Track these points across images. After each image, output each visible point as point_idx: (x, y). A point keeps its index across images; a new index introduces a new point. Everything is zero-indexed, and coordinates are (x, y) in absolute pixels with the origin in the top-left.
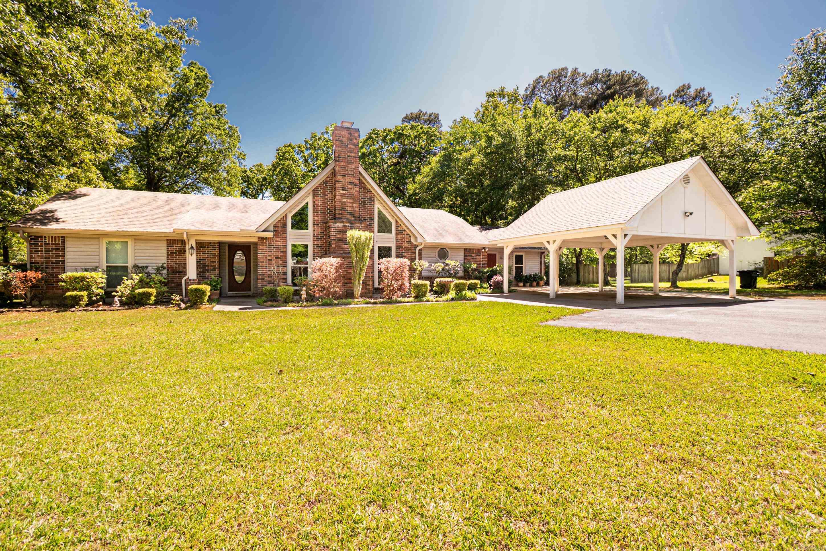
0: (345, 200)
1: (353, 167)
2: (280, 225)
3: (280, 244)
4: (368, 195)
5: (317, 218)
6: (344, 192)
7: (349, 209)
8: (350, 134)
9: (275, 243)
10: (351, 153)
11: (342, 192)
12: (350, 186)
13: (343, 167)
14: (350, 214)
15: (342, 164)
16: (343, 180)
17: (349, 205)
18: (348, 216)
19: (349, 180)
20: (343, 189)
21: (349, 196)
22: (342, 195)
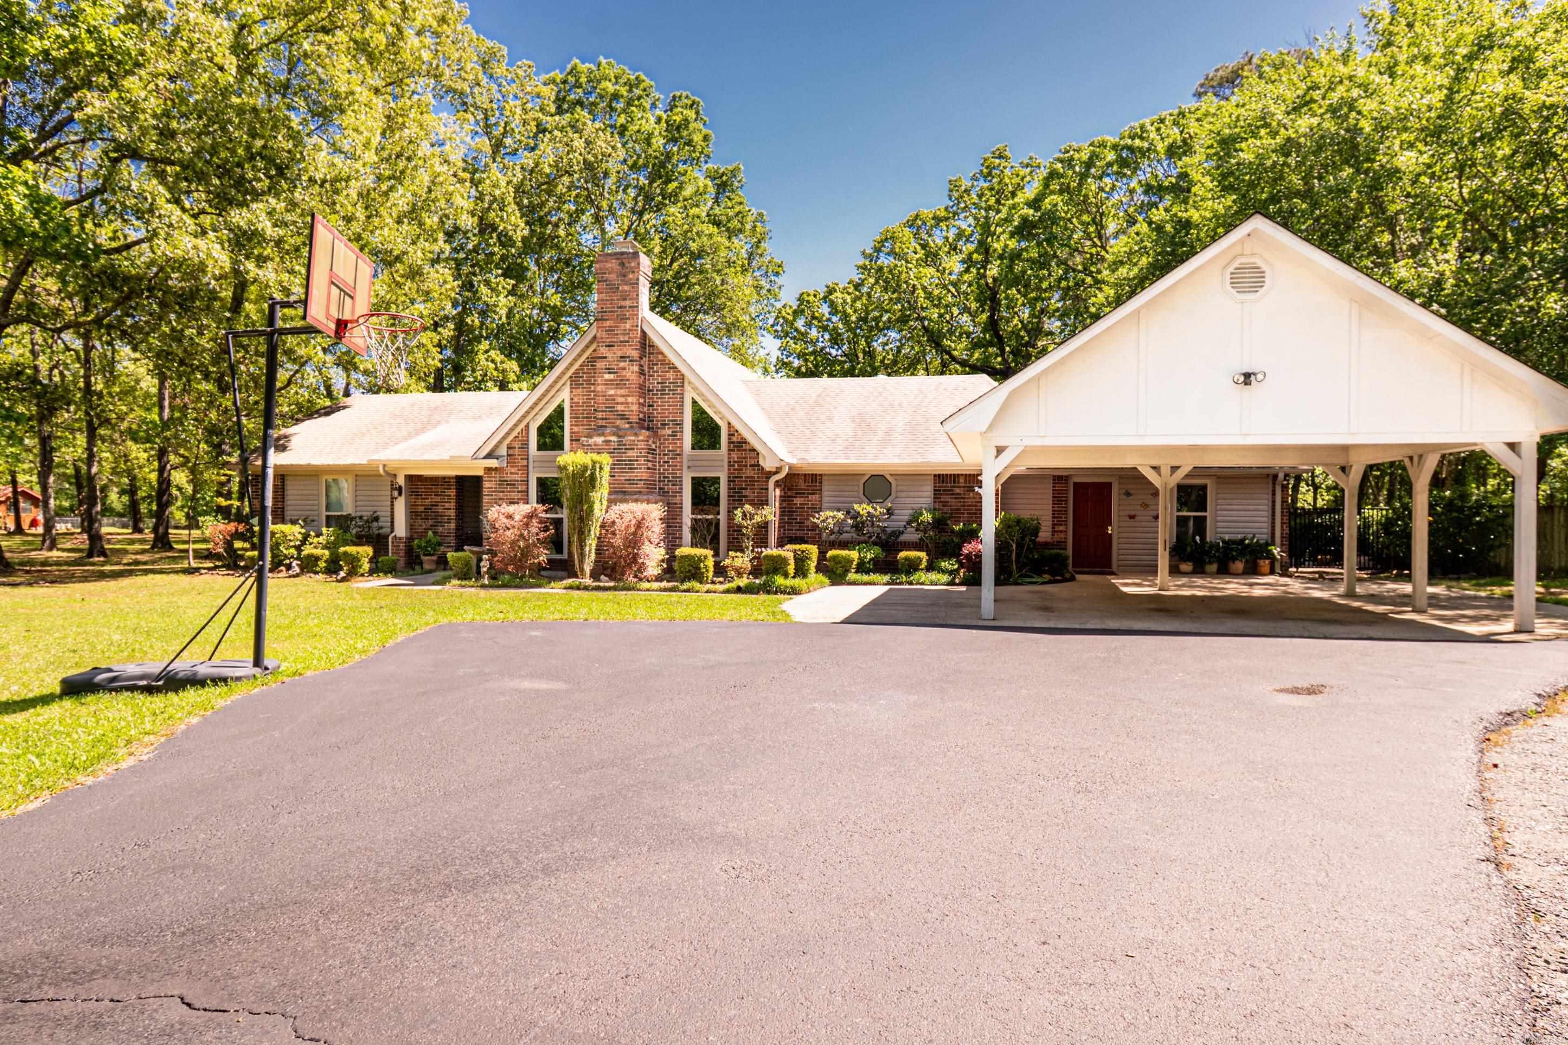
0: (612, 392)
1: (628, 326)
2: (517, 445)
3: (517, 477)
4: (671, 375)
5: (576, 429)
6: (611, 376)
7: (620, 408)
8: (622, 264)
9: (510, 477)
10: (625, 299)
11: (607, 376)
12: (622, 364)
13: (610, 330)
14: (623, 417)
15: (608, 323)
16: (609, 355)
17: (620, 400)
18: (618, 422)
19: (620, 354)
20: (609, 370)
21: (620, 383)
22: (608, 383)
